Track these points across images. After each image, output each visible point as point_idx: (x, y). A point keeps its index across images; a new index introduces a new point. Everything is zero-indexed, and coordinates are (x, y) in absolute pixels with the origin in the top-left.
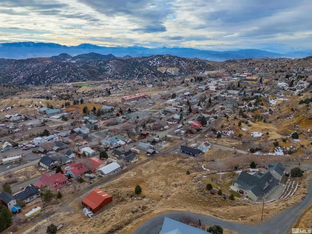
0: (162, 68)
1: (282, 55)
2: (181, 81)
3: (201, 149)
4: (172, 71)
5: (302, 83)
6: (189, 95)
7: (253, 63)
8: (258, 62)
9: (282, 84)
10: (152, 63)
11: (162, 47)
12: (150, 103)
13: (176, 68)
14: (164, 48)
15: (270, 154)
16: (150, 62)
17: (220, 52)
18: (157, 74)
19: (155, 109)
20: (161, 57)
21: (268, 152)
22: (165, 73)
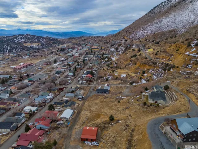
0: (27, 44)
1: (95, 34)
2: (50, 52)
3: (106, 89)
4: (36, 45)
5: (122, 48)
6: (64, 60)
7: (86, 39)
8: (88, 38)
9: (112, 49)
10: (17, 40)
11: (17, 29)
12: (39, 68)
13: (38, 43)
14: (19, 29)
15: (140, 83)
16: (15, 40)
17: (60, 33)
18: (24, 48)
19: (46, 72)
20: (23, 36)
21: (139, 82)
22: (31, 47)
